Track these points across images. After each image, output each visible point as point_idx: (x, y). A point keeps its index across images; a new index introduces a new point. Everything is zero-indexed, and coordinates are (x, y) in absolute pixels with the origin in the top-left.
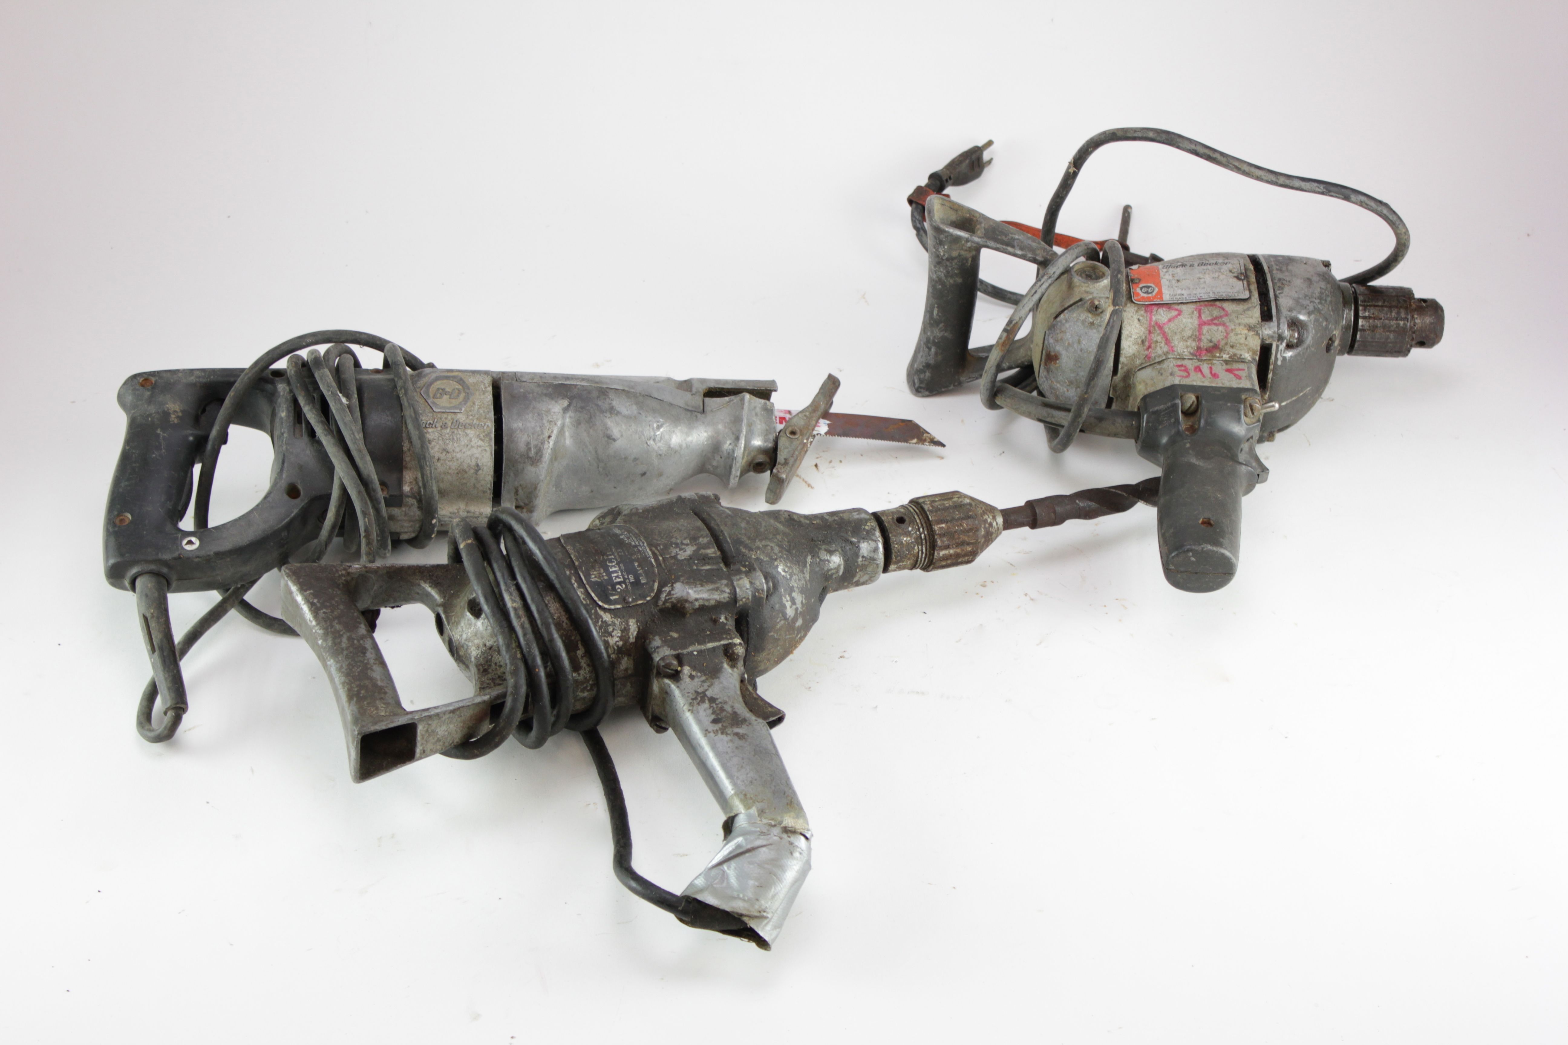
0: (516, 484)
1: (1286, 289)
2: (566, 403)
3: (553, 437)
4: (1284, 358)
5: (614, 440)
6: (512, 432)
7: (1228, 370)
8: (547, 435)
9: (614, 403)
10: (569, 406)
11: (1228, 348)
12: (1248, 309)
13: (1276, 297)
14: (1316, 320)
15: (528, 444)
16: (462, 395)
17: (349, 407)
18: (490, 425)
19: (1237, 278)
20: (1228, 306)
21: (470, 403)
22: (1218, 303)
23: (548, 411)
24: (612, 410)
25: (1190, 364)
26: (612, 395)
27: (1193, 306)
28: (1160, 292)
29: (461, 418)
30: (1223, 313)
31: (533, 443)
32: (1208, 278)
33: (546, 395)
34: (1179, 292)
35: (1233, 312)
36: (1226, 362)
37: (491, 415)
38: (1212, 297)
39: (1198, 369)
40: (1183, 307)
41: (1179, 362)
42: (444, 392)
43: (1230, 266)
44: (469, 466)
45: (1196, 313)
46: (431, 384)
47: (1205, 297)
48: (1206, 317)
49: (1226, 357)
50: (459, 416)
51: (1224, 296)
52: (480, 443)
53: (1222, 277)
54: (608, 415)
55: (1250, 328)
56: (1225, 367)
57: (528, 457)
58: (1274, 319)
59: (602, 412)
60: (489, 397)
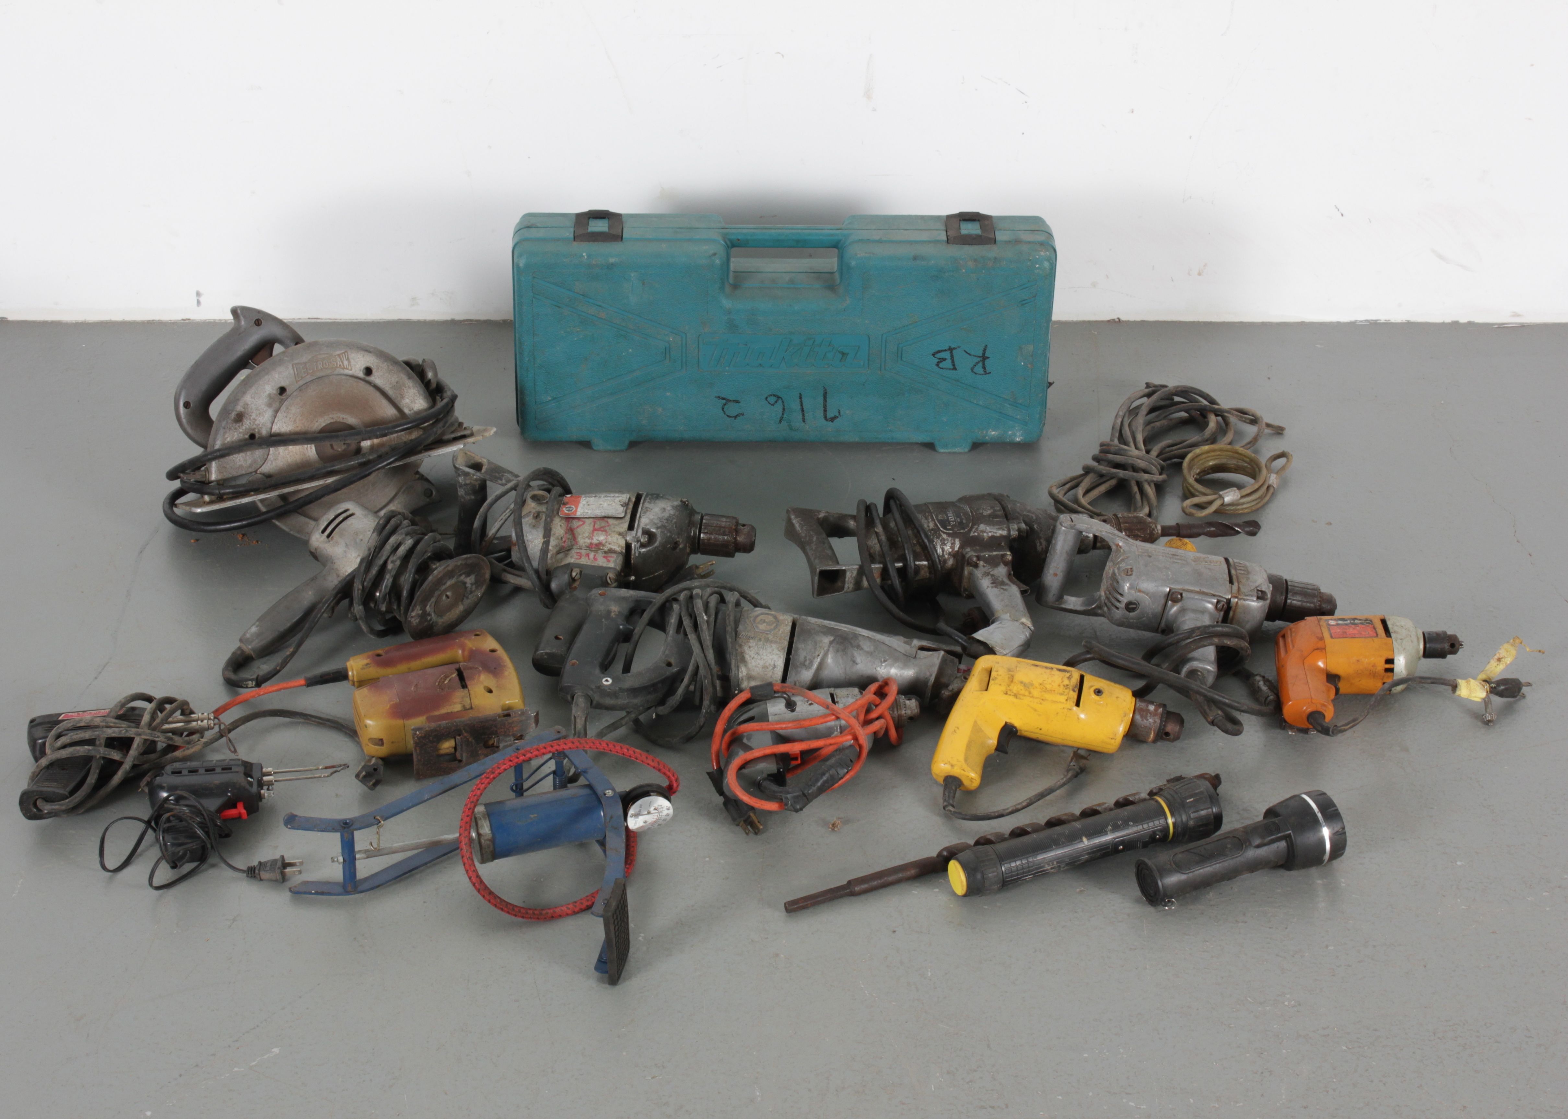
0: (795, 679)
1: (648, 513)
2: (832, 638)
3: (821, 656)
4: (640, 552)
5: (857, 664)
6: (797, 649)
7: (604, 557)
8: (817, 653)
9: (861, 643)
10: (834, 640)
11: (607, 545)
12: (622, 523)
13: (640, 517)
14: (662, 532)
15: (805, 657)
16: (775, 625)
17: (707, 622)
18: (786, 644)
19: (622, 505)
20: (611, 521)
21: (777, 630)
22: (606, 519)
23: (821, 641)
24: (858, 647)
25: (583, 552)
26: (860, 638)
27: (592, 520)
28: (576, 511)
29: (770, 637)
30: (607, 524)
31: (808, 657)
32: (605, 505)
33: (822, 632)
34: (586, 511)
35: (613, 524)
36: (606, 552)
37: (788, 638)
38: (603, 515)
39: (588, 555)
40: (587, 520)
41: (578, 551)
42: (764, 622)
43: (620, 498)
44: (770, 665)
45: (593, 524)
46: (757, 616)
47: (600, 515)
48: (597, 526)
49: (606, 549)
50: (769, 636)
51: (610, 515)
52: (778, 652)
53: (614, 504)
54: (856, 649)
55: (620, 534)
56: (604, 555)
57: (805, 665)
58: (635, 529)
59: (853, 646)
60: (789, 628)
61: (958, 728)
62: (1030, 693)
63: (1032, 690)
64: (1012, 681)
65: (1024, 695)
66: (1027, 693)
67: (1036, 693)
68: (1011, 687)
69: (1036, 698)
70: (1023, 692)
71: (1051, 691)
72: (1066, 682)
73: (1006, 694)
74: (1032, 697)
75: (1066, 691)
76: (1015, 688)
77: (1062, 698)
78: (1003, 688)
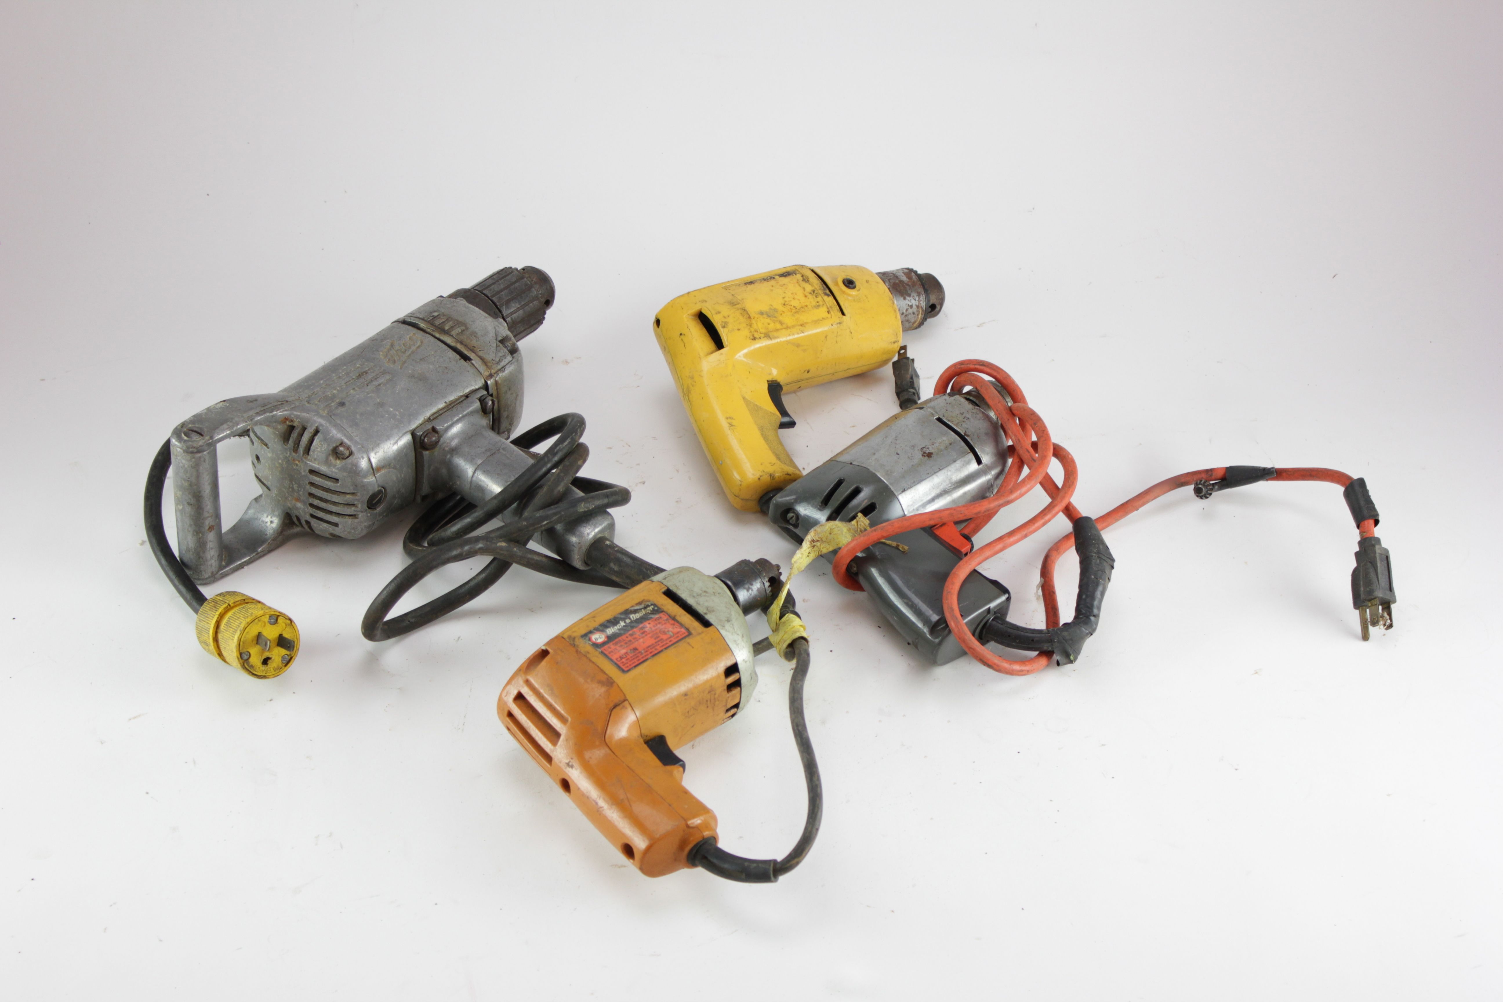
61: (731, 418)
62: (781, 323)
63: (781, 318)
64: (750, 317)
65: (777, 330)
66: (778, 326)
67: (788, 320)
68: (755, 326)
69: (793, 326)
70: (772, 326)
71: (803, 308)
72: (809, 288)
73: (754, 339)
74: (787, 328)
75: (819, 299)
76: (761, 324)
77: (822, 312)
78: (745, 332)
